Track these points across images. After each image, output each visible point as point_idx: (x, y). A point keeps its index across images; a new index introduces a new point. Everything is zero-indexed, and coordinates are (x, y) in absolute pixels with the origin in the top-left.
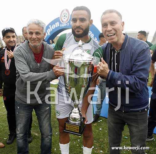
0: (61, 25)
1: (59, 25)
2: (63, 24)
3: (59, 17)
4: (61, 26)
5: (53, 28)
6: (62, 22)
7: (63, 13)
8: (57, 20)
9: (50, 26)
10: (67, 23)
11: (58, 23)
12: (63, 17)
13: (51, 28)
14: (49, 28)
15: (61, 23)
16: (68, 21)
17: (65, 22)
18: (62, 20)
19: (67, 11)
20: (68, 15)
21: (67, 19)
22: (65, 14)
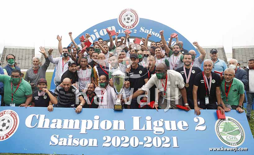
0: (119, 31)
2: (124, 30)
3: (117, 19)
6: (124, 27)
9: (95, 30)
12: (125, 19)
13: (97, 34)
15: (121, 29)
16: (135, 26)
17: (130, 27)
18: (122, 24)
19: (134, 12)
20: (136, 19)
21: (134, 24)
22: (129, 16)
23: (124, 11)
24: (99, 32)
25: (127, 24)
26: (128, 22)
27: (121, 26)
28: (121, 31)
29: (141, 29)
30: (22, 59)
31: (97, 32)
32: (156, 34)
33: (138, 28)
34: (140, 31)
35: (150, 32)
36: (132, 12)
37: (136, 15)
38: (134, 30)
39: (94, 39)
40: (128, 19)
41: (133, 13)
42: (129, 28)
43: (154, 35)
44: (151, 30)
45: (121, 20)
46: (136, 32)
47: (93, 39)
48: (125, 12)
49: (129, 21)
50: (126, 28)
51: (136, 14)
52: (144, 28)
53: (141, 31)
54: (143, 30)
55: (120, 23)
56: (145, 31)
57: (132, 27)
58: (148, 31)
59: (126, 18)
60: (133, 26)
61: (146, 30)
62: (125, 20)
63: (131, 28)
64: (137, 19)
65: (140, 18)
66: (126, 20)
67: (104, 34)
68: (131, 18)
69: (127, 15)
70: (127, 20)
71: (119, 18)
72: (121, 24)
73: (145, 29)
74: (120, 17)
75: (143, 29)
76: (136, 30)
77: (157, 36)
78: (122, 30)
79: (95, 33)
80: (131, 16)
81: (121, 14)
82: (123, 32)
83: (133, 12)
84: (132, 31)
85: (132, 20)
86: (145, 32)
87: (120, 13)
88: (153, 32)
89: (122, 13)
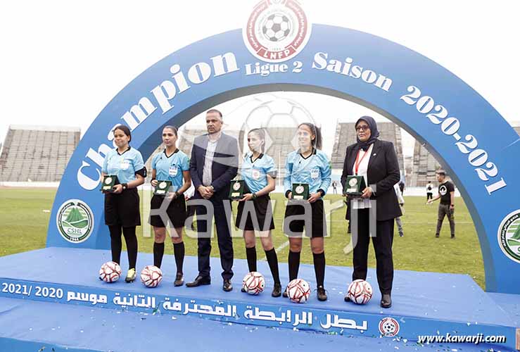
0: (248, 67)
1: (233, 66)
2: (263, 63)
3: (241, 29)
4: (249, 72)
6: (261, 53)
7: (266, 14)
8: (227, 42)
9: (175, 68)
10: (289, 63)
11: (231, 59)
12: (265, 30)
13: (180, 78)
15: (253, 61)
16: (298, 50)
17: (280, 55)
18: (257, 46)
19: (293, 7)
20: (300, 26)
21: (292, 44)
22: (278, 20)
23: (263, 4)
24: (185, 71)
25: (271, 46)
26: (274, 39)
27: (254, 53)
28: (253, 68)
29: (317, 58)
30: (49, 157)
31: (181, 73)
32: (366, 73)
33: (307, 57)
34: (314, 66)
35: (347, 67)
36: (287, 6)
37: (301, 16)
38: (295, 64)
39: (172, 94)
40: (276, 28)
41: (292, 9)
42: (277, 58)
43: (358, 77)
44: (349, 60)
45: (253, 34)
46: (299, 71)
47: (167, 96)
48: (266, 7)
49: (279, 34)
50: (269, 58)
51: (301, 10)
52: (326, 55)
53: (316, 64)
54: (323, 63)
55: (251, 42)
56: (328, 64)
57: (286, 54)
58: (339, 64)
59: (270, 25)
60: (292, 51)
61: (332, 62)
62: (265, 32)
63: (284, 56)
64: (303, 28)
66: (267, 32)
67: (201, 79)
68: (284, 26)
69: (271, 18)
70: (271, 33)
71: (248, 26)
72: (253, 46)
73: (328, 61)
74: (251, 24)
75: (324, 57)
76: (300, 64)
77: (371, 80)
78: (257, 64)
79: (175, 76)
80: (285, 19)
81: (253, 14)
82: (258, 72)
83: (290, 4)
84: (286, 67)
85: (287, 33)
86: (330, 68)
87: (251, 12)
88: (354, 69)
89: (255, 11)
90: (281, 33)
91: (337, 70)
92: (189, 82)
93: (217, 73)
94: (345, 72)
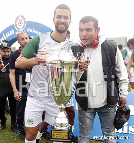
0: (16, 33)
1: (13, 33)
2: (19, 32)
3: (14, 24)
5: (7, 37)
6: (18, 29)
8: (12, 27)
9: (3, 34)
10: (23, 31)
11: (13, 30)
13: (4, 36)
14: (3, 36)
15: (17, 31)
18: (17, 27)
19: (23, 17)
22: (20, 21)
23: (18, 18)
24: (5, 35)
26: (20, 26)
29: (28, 29)
32: (37, 31)
34: (28, 31)
35: (33, 30)
44: (34, 29)
52: (29, 28)
60: (23, 28)
61: (31, 30)
65: (27, 22)
70: (19, 24)
74: (16, 22)
88: (35, 31)
90: (21, 24)
91: (32, 32)
92: (6, 38)
93: (11, 35)
94: (33, 32)
